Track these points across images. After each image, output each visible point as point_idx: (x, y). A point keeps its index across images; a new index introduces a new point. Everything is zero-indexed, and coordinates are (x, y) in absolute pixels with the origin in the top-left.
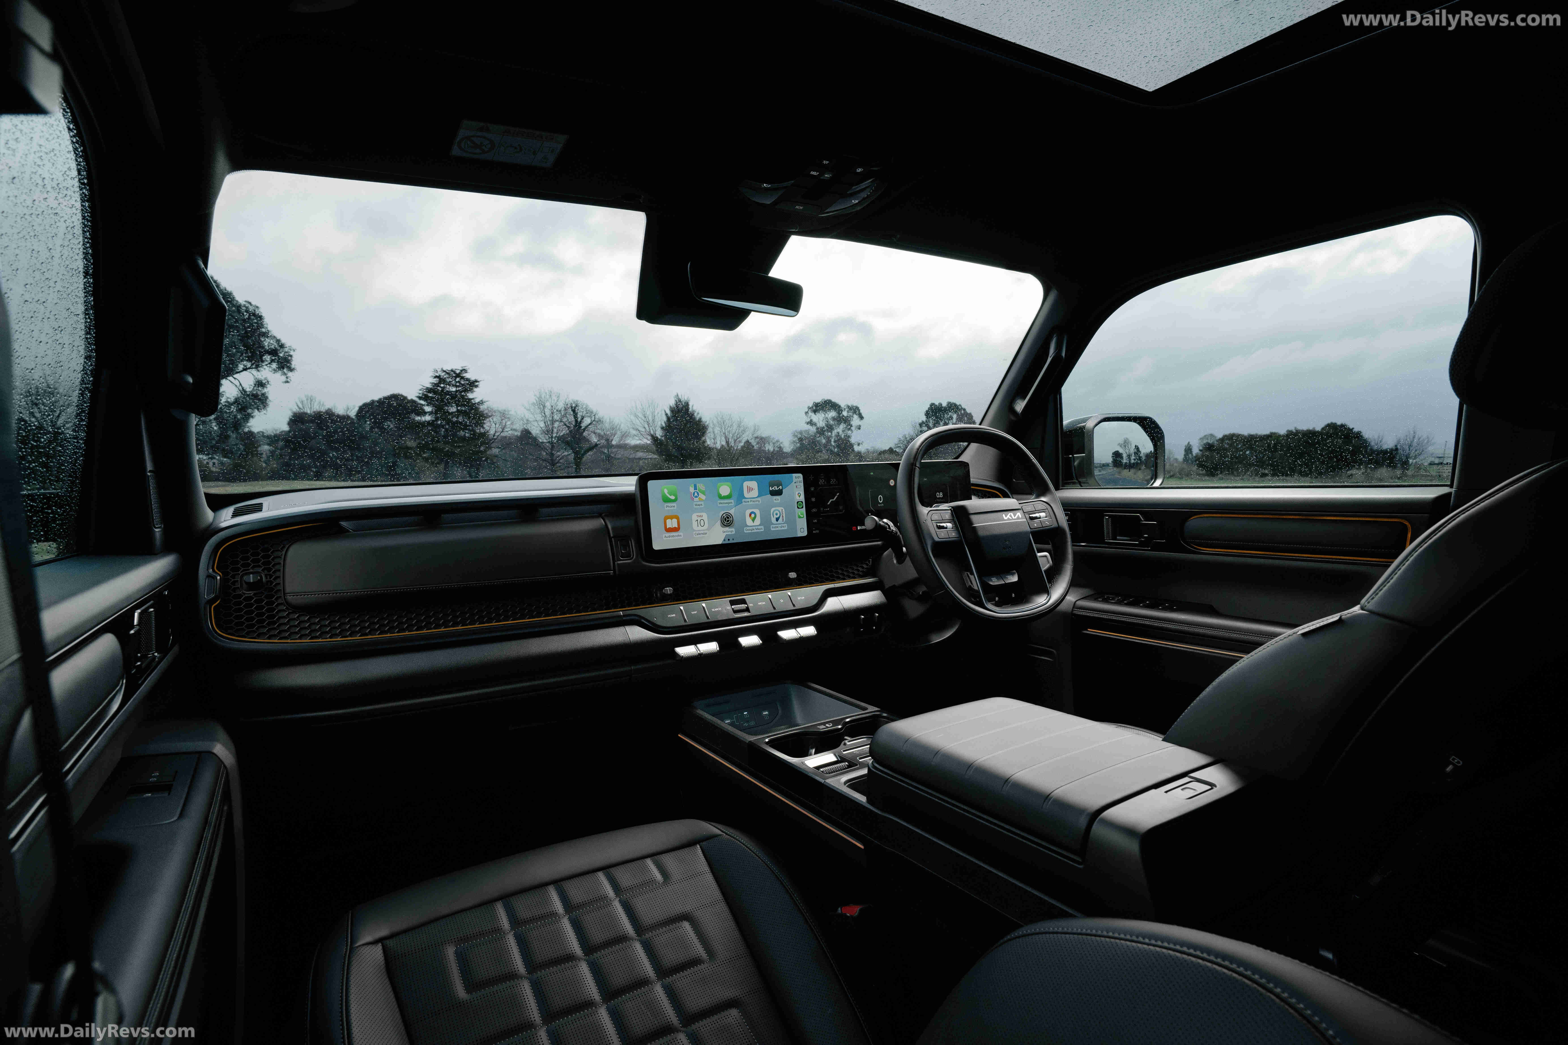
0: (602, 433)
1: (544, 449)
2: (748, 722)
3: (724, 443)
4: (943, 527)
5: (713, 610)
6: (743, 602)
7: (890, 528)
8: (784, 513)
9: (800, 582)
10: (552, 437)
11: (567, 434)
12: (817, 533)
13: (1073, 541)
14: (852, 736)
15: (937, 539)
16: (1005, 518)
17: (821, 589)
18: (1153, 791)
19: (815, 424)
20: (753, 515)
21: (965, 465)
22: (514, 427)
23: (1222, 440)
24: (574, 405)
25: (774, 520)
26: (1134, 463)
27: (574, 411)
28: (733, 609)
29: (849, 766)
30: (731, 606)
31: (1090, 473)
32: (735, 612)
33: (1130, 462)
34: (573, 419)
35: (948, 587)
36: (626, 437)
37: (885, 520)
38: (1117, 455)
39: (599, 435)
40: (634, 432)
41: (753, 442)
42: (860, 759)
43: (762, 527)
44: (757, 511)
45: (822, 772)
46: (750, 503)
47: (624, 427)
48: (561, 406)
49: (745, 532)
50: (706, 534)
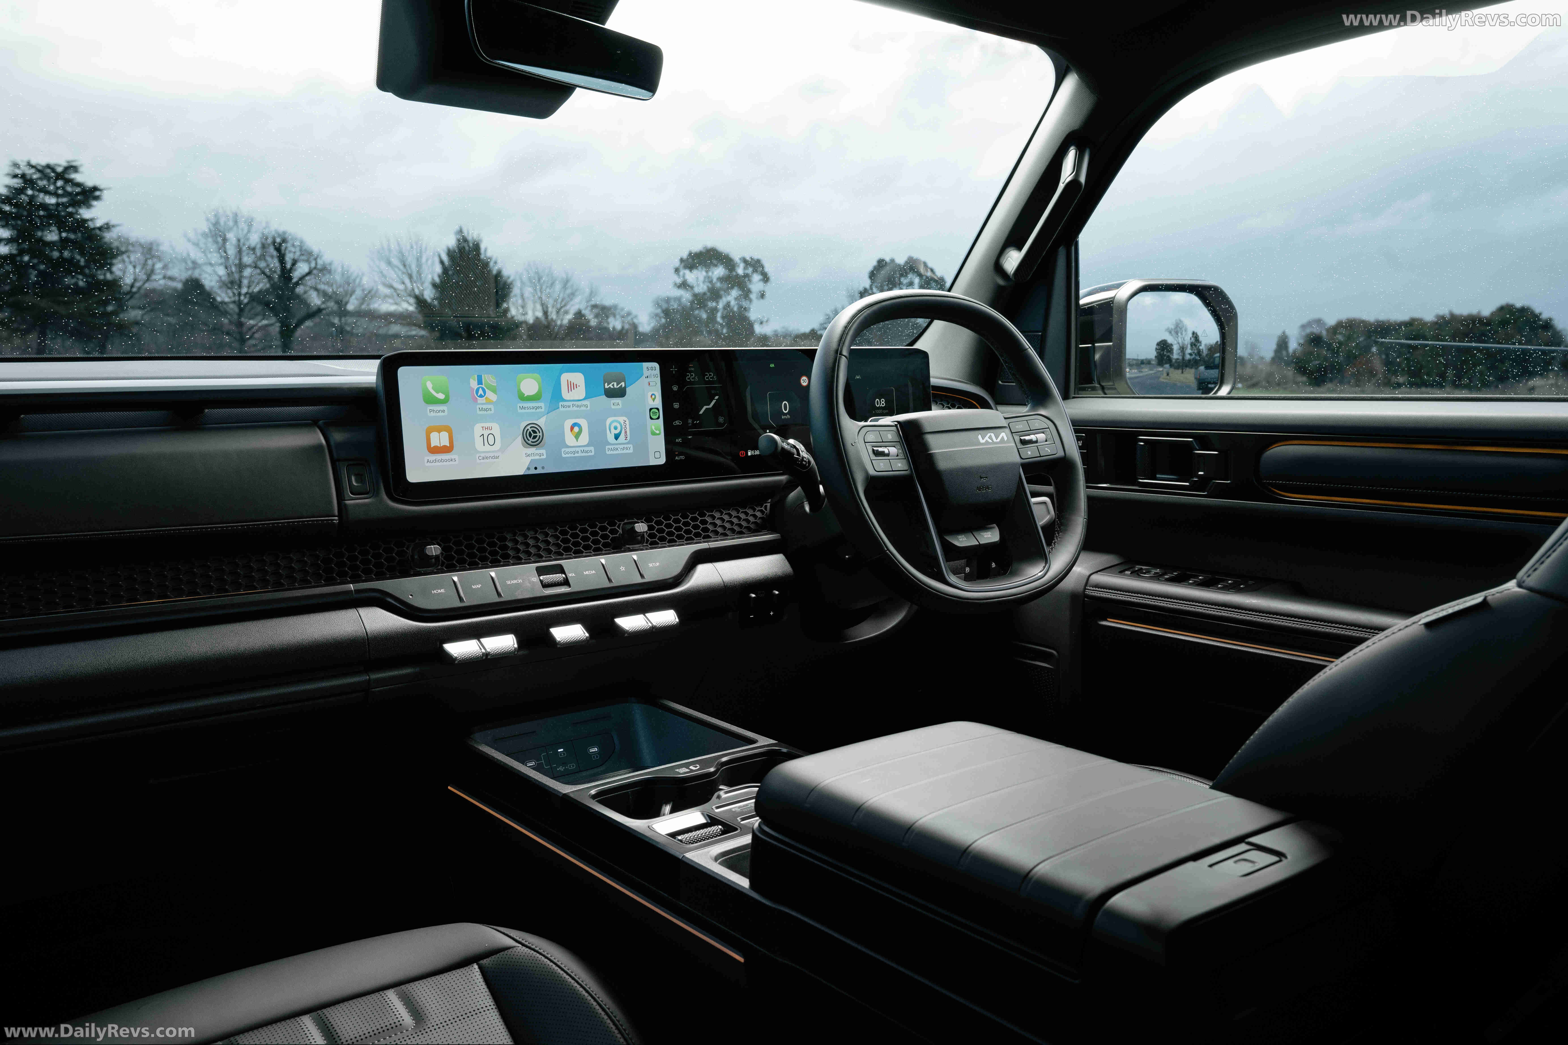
0: (330, 290)
1: (225, 313)
2: (564, 764)
3: (540, 314)
4: (882, 454)
5: (509, 582)
6: (560, 570)
7: (798, 454)
8: (628, 426)
9: (654, 541)
10: (240, 294)
11: (267, 291)
12: (681, 460)
13: (1087, 480)
14: (730, 785)
15: (872, 472)
16: (982, 441)
17: (687, 550)
18: (1190, 865)
19: (692, 288)
20: (576, 429)
21: (924, 355)
22: (170, 273)
23: (1334, 330)
24: (278, 240)
25: (611, 438)
26: (1189, 360)
27: (278, 249)
28: (541, 581)
29: (724, 832)
30: (539, 576)
31: (1119, 373)
32: (545, 586)
33: (1183, 359)
34: (277, 264)
35: (888, 549)
36: (372, 297)
37: (791, 441)
38: (1164, 347)
39: (325, 294)
40: (387, 291)
41: (589, 315)
42: (743, 819)
43: (592, 448)
44: (583, 423)
45: (681, 841)
46: (571, 409)
47: (367, 282)
48: (254, 239)
49: (564, 456)
50: (497, 458)
